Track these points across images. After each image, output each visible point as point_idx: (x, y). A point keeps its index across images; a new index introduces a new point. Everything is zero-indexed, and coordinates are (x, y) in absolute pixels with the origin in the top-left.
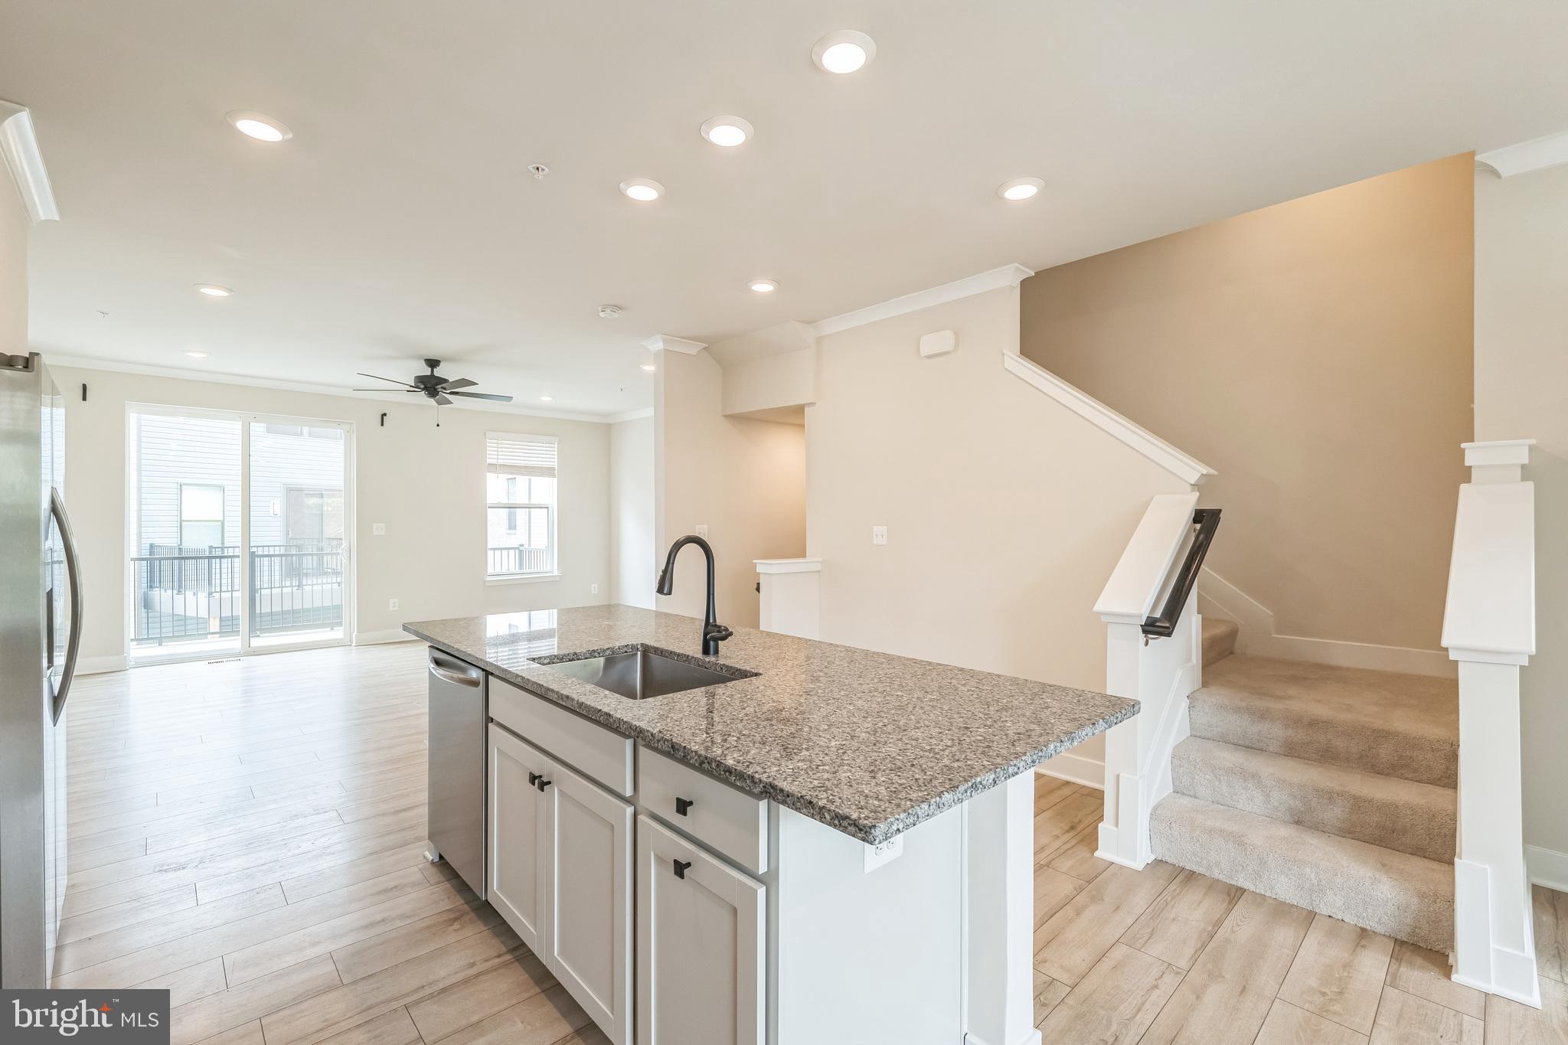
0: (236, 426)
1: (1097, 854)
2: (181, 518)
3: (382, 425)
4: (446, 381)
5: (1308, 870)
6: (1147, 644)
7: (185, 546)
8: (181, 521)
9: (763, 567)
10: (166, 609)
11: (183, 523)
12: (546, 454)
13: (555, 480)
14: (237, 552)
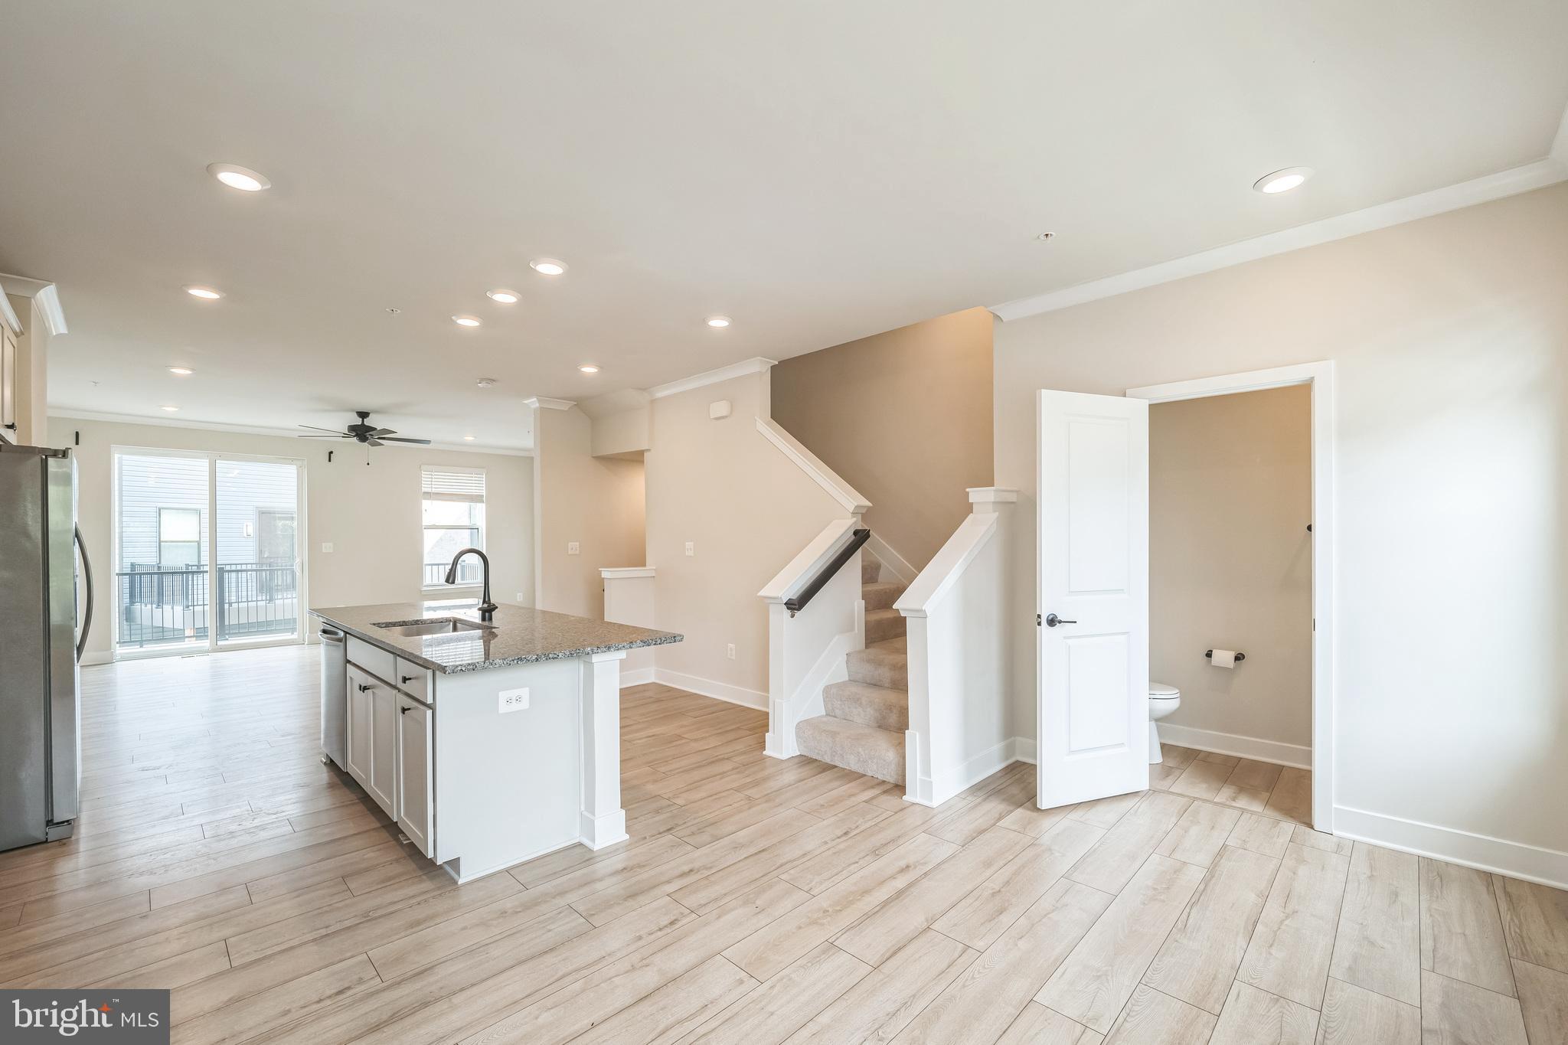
0: (203, 465)
1: (764, 753)
2: (159, 539)
3: (330, 461)
4: (375, 429)
5: (860, 749)
6: (793, 616)
7: (164, 563)
8: (160, 542)
9: (606, 574)
10: (146, 622)
11: (162, 543)
12: (477, 484)
13: (484, 505)
14: (206, 568)
